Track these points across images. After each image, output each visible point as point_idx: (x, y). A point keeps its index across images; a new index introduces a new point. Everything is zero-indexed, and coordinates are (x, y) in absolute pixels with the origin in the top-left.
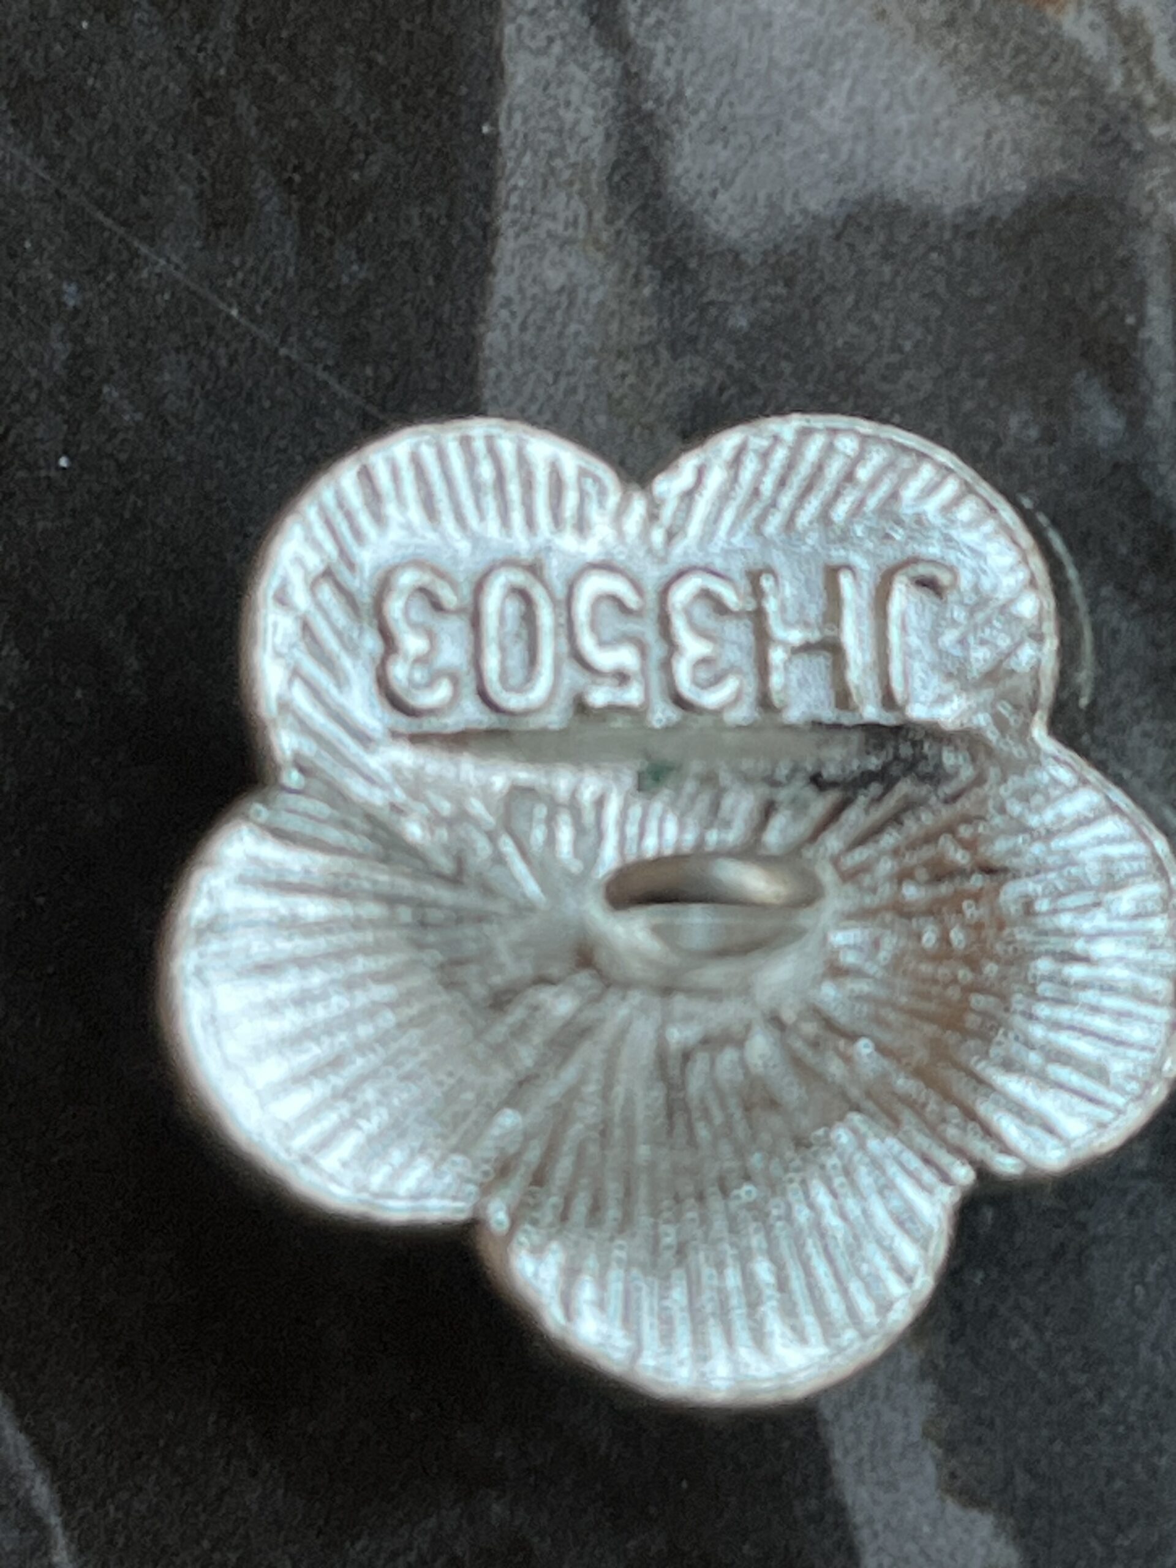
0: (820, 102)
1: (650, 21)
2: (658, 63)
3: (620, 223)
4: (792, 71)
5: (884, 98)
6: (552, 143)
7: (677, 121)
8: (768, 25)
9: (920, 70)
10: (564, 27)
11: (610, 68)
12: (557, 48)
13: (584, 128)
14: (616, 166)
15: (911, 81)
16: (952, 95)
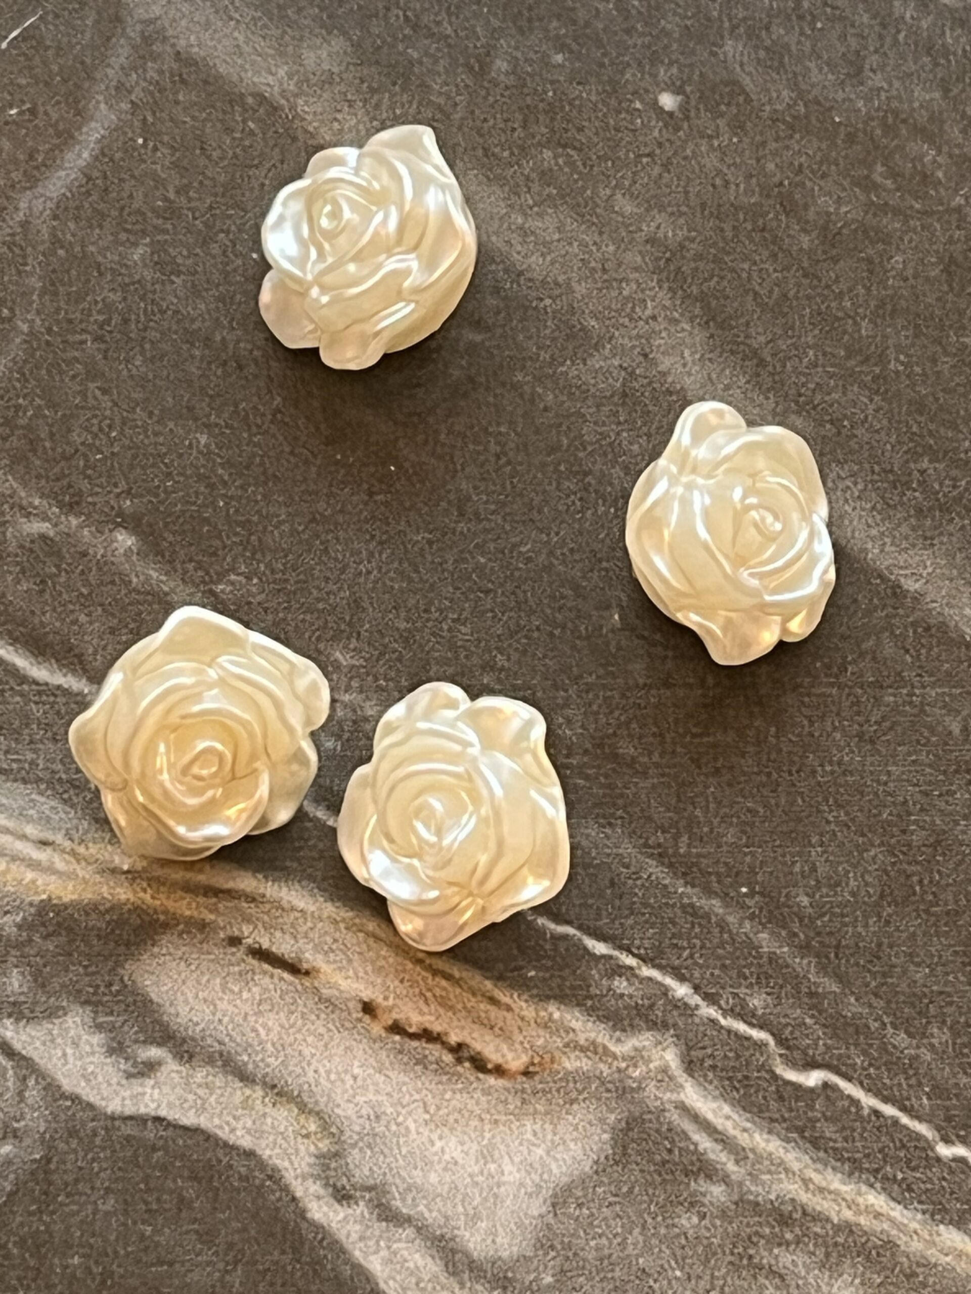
0: (503, 1173)
1: (409, 1201)
2: (427, 1215)
3: (468, 1285)
4: (482, 1173)
5: (526, 1152)
6: (414, 1280)
7: (454, 1228)
8: (456, 1163)
9: (529, 1128)
10: (377, 1233)
11: (410, 1232)
12: (382, 1243)
13: (421, 1263)
14: (446, 1265)
15: (529, 1136)
16: (547, 1126)
